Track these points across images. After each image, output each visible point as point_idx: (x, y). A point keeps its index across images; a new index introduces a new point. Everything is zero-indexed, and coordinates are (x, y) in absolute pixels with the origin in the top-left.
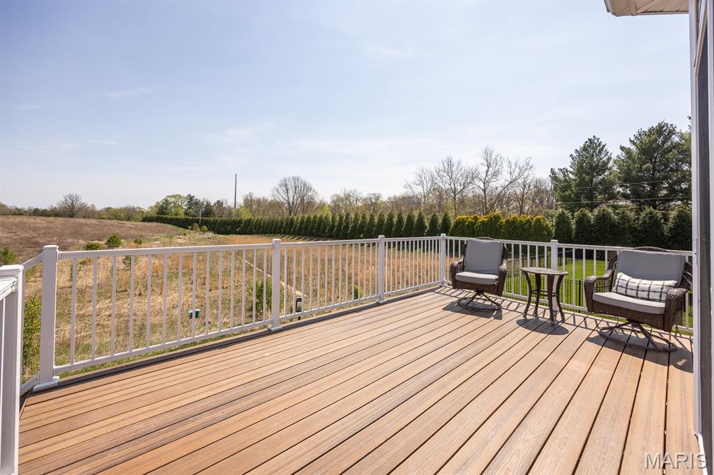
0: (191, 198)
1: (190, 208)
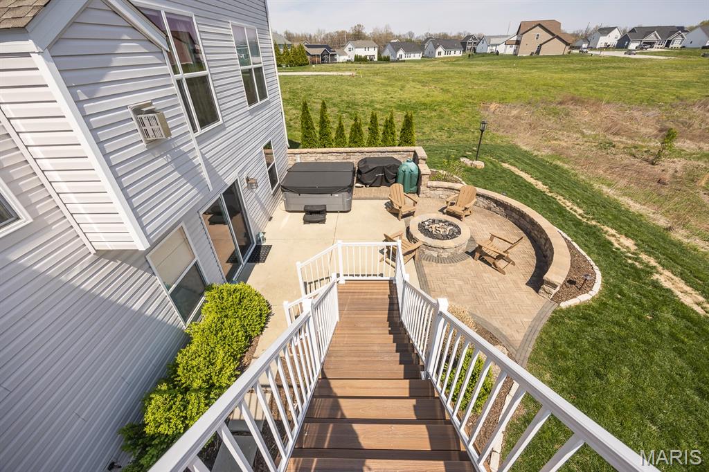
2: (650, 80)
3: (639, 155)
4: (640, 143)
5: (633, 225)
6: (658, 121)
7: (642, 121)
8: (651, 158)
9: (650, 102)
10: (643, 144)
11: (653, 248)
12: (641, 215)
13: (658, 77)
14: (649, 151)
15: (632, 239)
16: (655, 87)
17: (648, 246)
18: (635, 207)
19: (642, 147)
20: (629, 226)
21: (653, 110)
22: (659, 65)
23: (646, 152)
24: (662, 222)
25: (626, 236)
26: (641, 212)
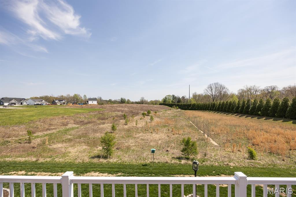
0: (173, 96)
1: (173, 100)
2: (18, 116)
3: (22, 142)
4: (21, 138)
5: (23, 166)
6: (26, 129)
7: (19, 130)
8: (28, 141)
9: (20, 123)
10: (23, 138)
11: (32, 169)
12: (26, 161)
13: (21, 114)
14: (26, 139)
15: (24, 170)
16: (20, 118)
17: (30, 169)
18: (23, 159)
19: (23, 139)
20: (21, 167)
21: (22, 125)
22: (20, 110)
23: (25, 140)
24: (34, 159)
25: (21, 171)
26: (26, 160)
